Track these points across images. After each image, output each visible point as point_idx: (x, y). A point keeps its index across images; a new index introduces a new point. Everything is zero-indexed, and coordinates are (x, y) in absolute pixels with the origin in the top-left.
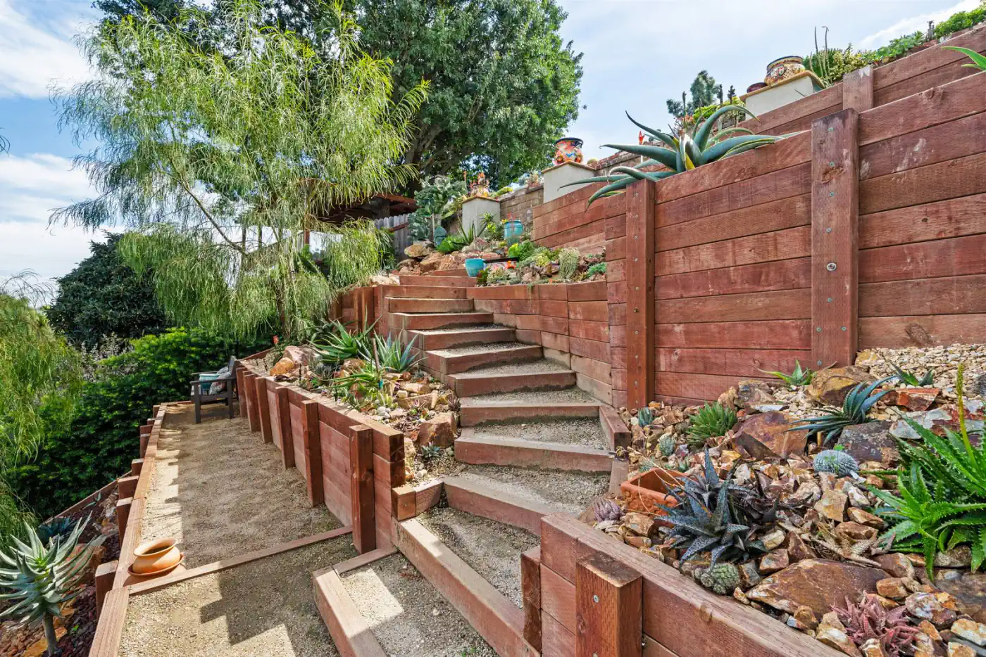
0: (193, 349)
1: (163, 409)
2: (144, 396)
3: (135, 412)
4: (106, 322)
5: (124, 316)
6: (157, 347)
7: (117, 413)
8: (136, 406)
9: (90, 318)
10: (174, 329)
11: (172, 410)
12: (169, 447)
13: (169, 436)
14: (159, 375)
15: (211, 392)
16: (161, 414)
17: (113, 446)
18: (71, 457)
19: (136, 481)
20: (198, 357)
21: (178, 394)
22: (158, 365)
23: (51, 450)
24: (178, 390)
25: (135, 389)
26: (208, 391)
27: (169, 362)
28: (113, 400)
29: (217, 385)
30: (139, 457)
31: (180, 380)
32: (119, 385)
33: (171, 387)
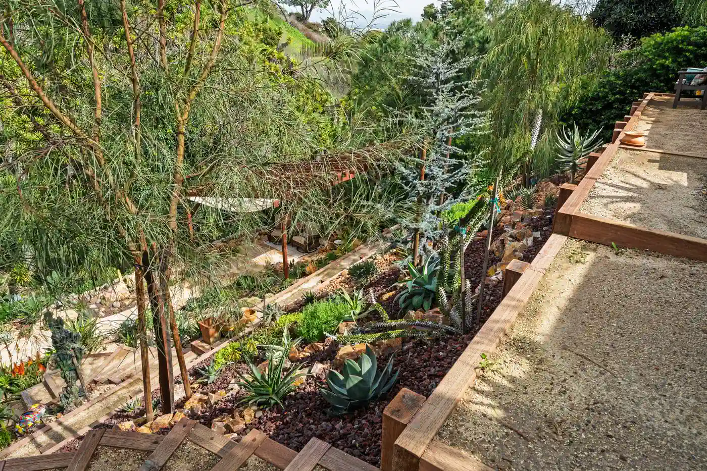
0: (690, 47)
1: (651, 96)
2: (639, 86)
3: (630, 98)
4: (626, 24)
5: (640, 19)
6: (661, 44)
7: (618, 96)
8: (632, 93)
9: (615, 21)
10: (678, 28)
11: (657, 98)
12: (649, 116)
13: (651, 111)
14: (656, 69)
15: (692, 83)
16: (649, 98)
17: (609, 122)
18: (584, 123)
19: (626, 124)
20: (691, 56)
21: (665, 88)
22: (657, 60)
23: (576, 114)
24: (666, 85)
25: (634, 79)
26: (690, 83)
27: (666, 58)
28: (618, 86)
29: (700, 77)
30: (629, 115)
31: (671, 76)
32: (625, 75)
33: (661, 81)
